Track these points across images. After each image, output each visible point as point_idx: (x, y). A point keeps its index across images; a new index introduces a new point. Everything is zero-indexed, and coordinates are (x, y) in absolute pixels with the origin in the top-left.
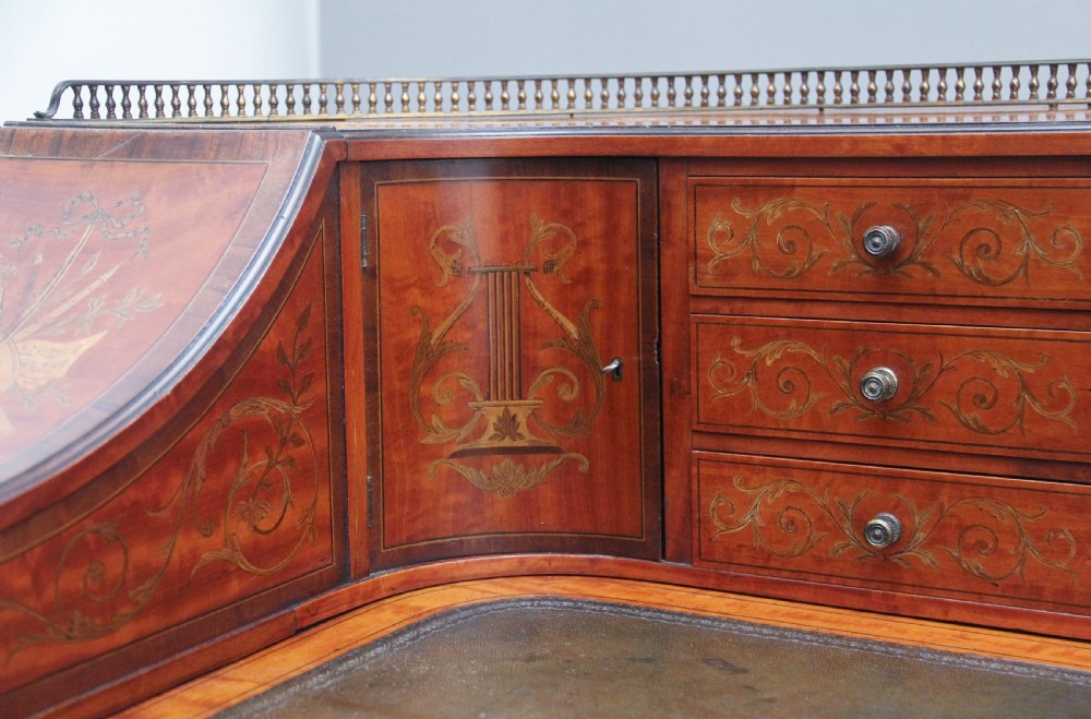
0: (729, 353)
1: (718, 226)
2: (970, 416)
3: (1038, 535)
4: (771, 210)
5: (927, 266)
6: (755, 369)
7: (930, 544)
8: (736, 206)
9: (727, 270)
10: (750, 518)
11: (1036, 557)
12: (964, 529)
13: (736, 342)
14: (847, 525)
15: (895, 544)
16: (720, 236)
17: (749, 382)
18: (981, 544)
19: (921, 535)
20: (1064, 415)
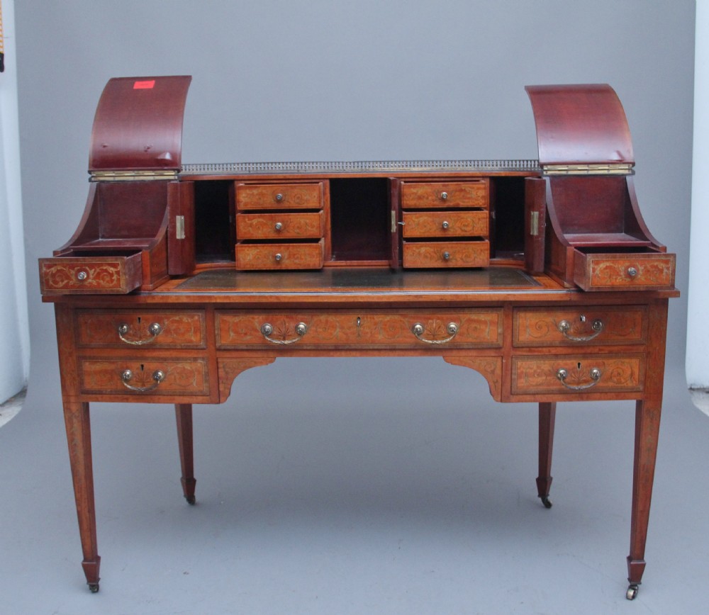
0: (245, 222)
1: (244, 195)
2: (297, 231)
3: (309, 254)
4: (255, 192)
5: (288, 201)
6: (251, 225)
7: (287, 259)
8: (248, 191)
9: (246, 204)
10: (250, 257)
11: (309, 259)
12: (294, 255)
13: (247, 220)
14: (271, 257)
15: (281, 258)
16: (244, 197)
17: (250, 228)
18: (297, 258)
19: (286, 257)
20: (314, 229)
